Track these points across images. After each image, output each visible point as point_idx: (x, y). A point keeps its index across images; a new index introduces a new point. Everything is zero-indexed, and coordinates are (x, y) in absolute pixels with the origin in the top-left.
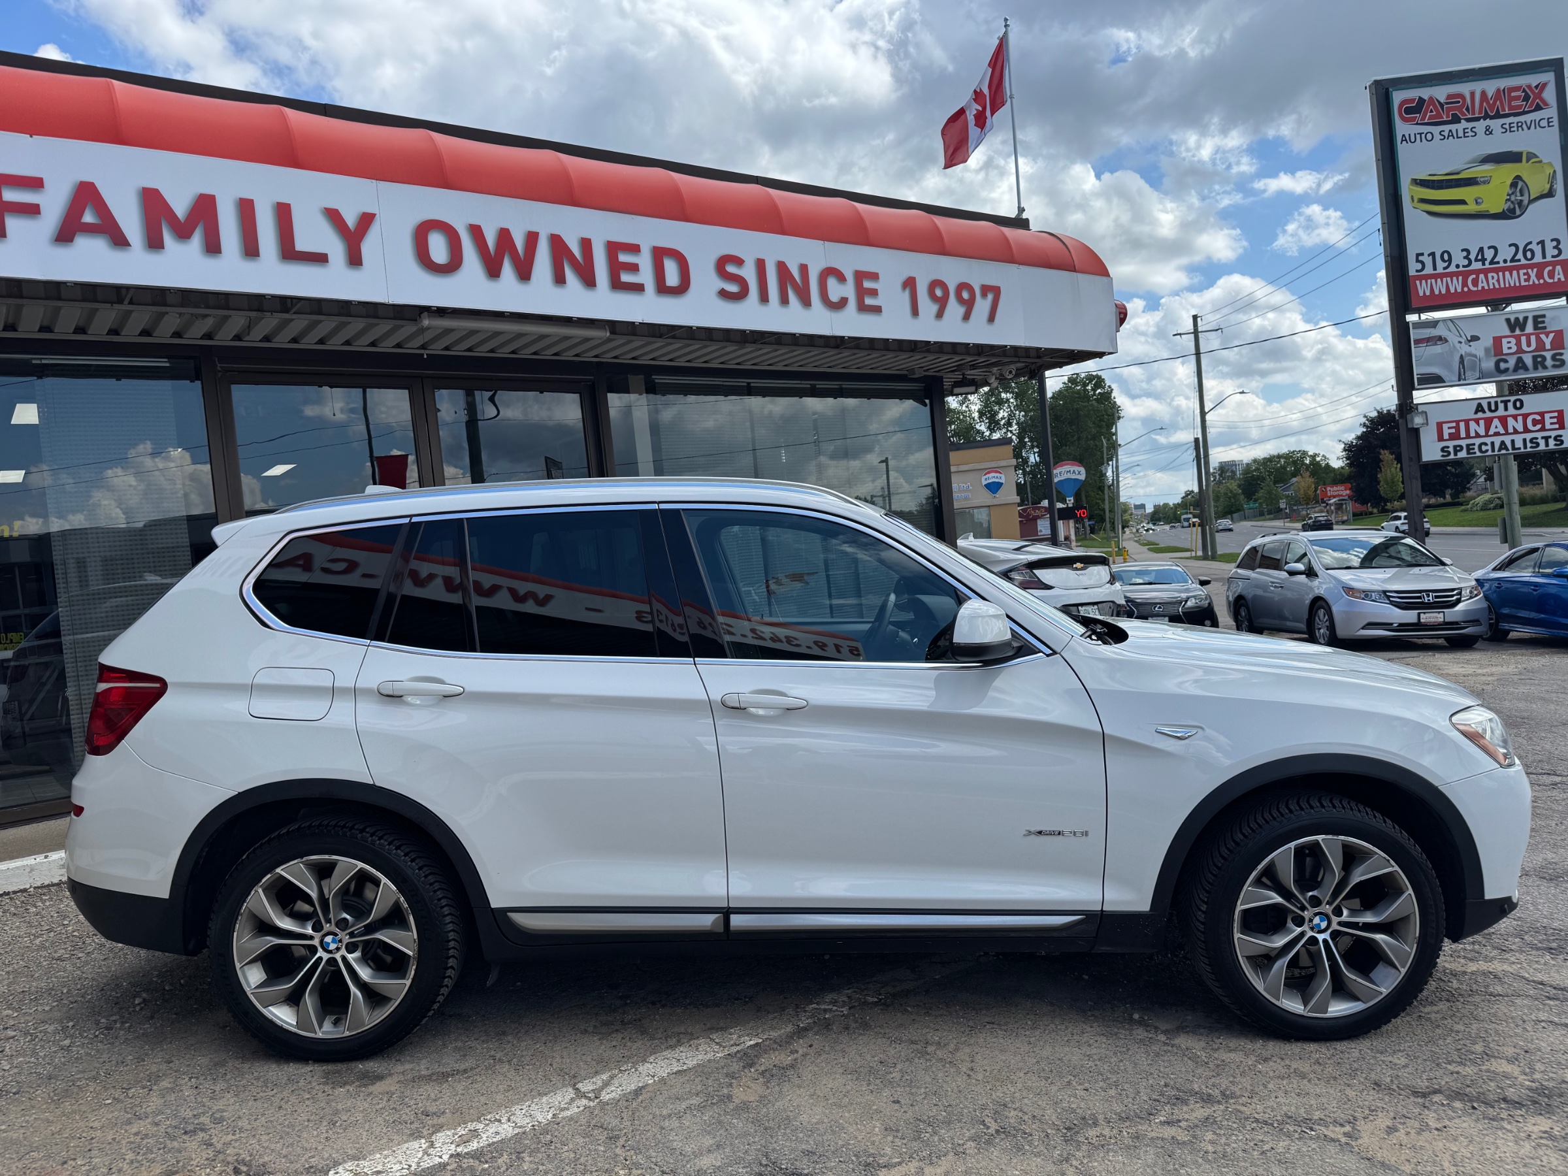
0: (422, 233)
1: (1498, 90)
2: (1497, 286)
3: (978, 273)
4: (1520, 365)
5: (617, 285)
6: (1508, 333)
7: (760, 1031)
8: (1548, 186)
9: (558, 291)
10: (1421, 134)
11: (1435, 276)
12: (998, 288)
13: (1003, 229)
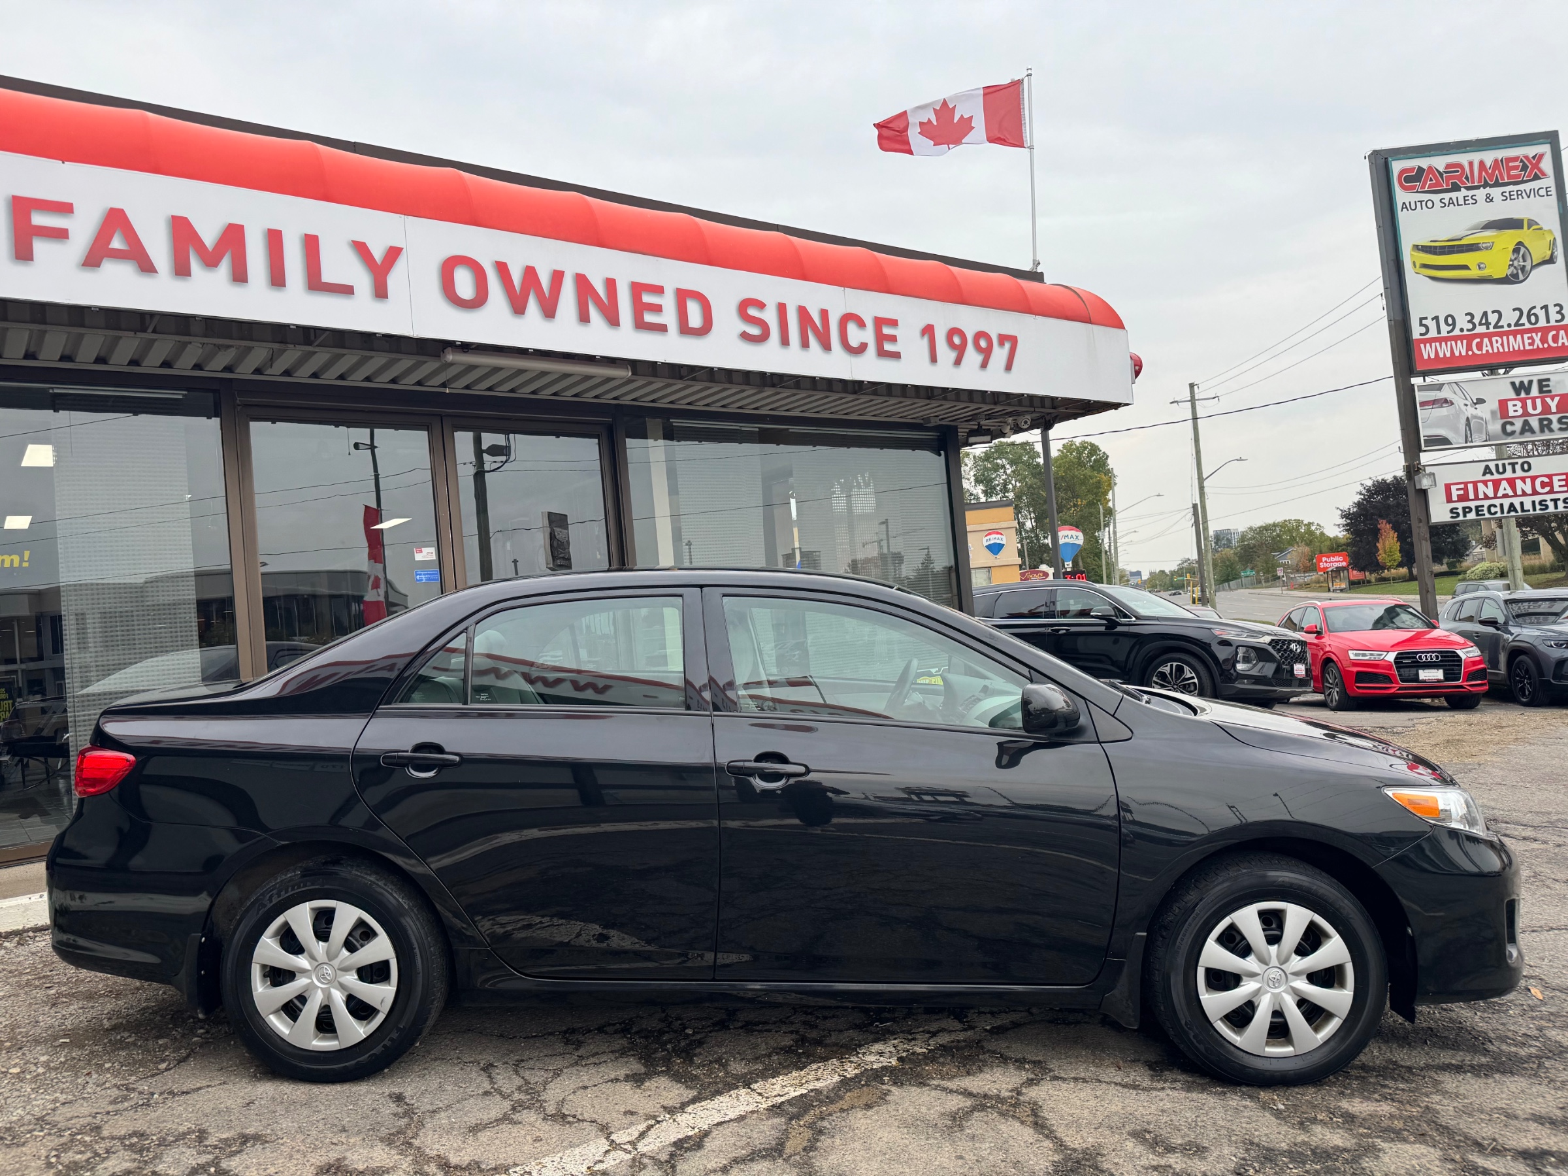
0: (449, 266)
1: (1496, 160)
3: (996, 322)
4: (1527, 428)
5: (640, 325)
6: (1513, 396)
8: (1549, 253)
9: (582, 330)
10: (1421, 202)
11: (1440, 340)
12: (1015, 338)
13: (1019, 281)
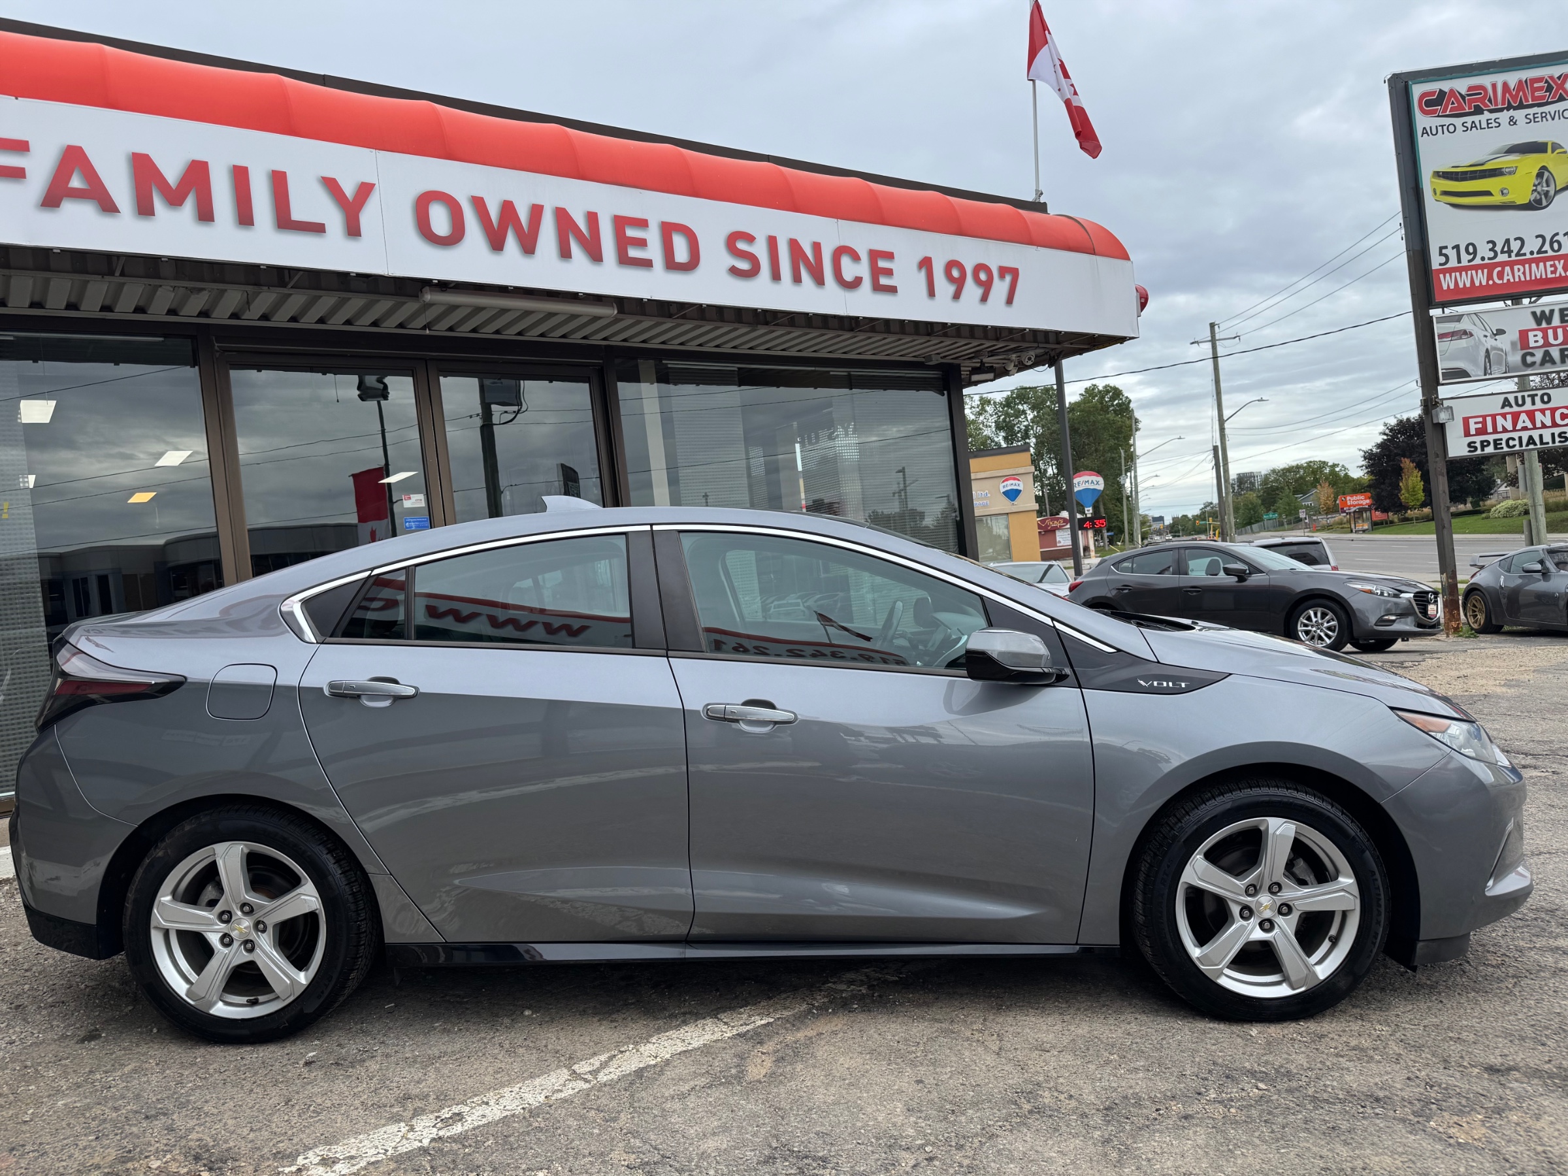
0: (423, 203)
1: (1520, 82)
2: (1523, 279)
3: (996, 254)
4: (1547, 359)
5: (625, 260)
6: (1534, 326)
7: (771, 1010)
9: (564, 266)
10: (1442, 126)
11: (1460, 270)
12: (1017, 270)
13: (1020, 211)
